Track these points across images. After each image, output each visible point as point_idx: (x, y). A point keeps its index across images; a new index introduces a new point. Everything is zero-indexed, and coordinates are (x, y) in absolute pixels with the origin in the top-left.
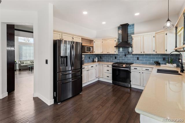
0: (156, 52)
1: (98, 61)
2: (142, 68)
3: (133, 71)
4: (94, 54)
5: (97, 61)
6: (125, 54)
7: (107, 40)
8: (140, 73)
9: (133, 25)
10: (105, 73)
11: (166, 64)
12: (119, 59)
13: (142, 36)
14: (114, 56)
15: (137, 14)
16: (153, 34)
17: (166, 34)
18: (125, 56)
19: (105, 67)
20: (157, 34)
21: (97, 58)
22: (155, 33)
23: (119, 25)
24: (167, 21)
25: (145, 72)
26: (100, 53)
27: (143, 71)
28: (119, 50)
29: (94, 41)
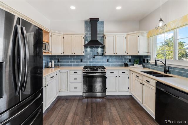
0: (128, 54)
1: (56, 66)
2: (118, 71)
3: (110, 75)
4: (51, 55)
5: (53, 66)
6: (94, 56)
7: (71, 35)
8: (116, 77)
9: (103, 22)
10: (71, 84)
11: (133, 65)
12: (86, 62)
13: (115, 36)
14: (79, 58)
15: (119, 8)
16: (124, 35)
17: (139, 36)
18: (94, 57)
19: (71, 75)
20: (128, 35)
21: (53, 62)
22: (126, 34)
23: (87, 18)
24: (160, 21)
25: (121, 75)
26: (61, 54)
27: (119, 74)
28: (86, 51)
29: (50, 34)
